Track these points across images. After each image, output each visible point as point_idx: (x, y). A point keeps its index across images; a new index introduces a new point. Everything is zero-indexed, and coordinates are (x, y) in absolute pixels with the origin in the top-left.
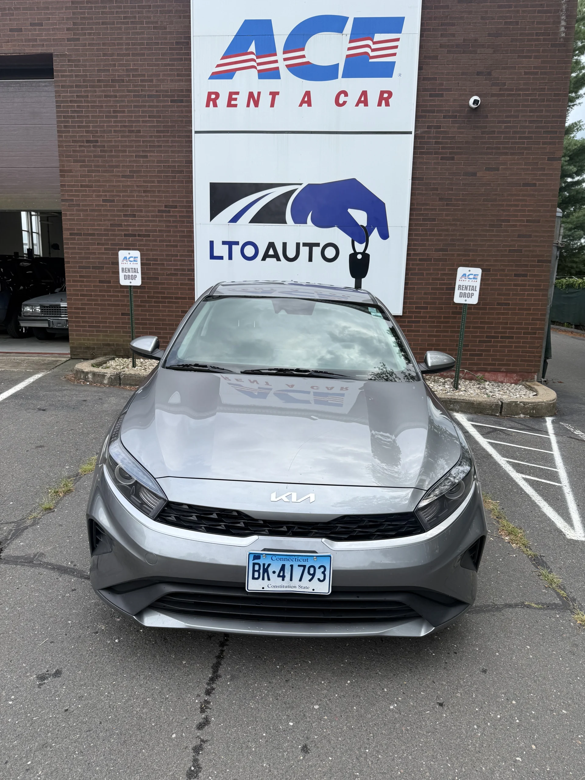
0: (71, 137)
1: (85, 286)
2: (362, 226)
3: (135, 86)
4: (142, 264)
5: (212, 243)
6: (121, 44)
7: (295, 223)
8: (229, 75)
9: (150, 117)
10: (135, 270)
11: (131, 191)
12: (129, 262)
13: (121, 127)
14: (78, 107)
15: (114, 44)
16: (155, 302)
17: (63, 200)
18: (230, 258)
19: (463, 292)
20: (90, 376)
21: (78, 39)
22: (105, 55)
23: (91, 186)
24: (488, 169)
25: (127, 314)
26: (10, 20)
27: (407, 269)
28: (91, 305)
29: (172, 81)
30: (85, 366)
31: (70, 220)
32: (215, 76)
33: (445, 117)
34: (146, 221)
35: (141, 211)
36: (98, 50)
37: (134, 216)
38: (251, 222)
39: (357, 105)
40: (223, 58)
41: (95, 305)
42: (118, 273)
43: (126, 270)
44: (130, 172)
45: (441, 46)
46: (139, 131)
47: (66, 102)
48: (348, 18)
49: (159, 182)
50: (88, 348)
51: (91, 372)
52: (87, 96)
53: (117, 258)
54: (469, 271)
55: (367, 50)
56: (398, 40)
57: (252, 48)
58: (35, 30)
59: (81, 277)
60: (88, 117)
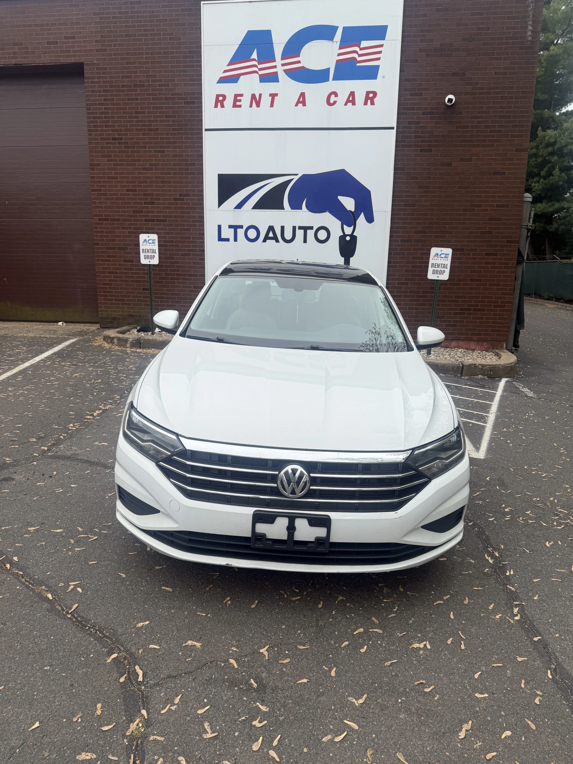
0: (100, 135)
1: (112, 265)
2: (350, 211)
3: (153, 90)
4: (159, 246)
5: (219, 227)
6: (142, 54)
7: (292, 209)
8: (234, 79)
9: (166, 117)
10: (153, 251)
11: (151, 182)
12: (148, 244)
13: (142, 126)
14: (105, 109)
15: (136, 54)
16: (172, 279)
17: (93, 190)
18: (236, 240)
19: (436, 269)
20: (115, 341)
21: (105, 50)
22: (128, 63)
23: (116, 178)
24: (462, 160)
25: (147, 289)
26: (48, 34)
27: (390, 249)
28: (117, 281)
29: (185, 85)
30: (112, 333)
31: (98, 207)
32: (222, 80)
33: (423, 114)
34: (163, 208)
35: (159, 199)
36: (122, 59)
37: (153, 203)
38: (252, 209)
39: (346, 104)
40: (228, 65)
41: (121, 281)
42: (139, 253)
43: (146, 251)
44: (150, 165)
45: (421, 51)
46: (157, 130)
47: (95, 104)
48: (338, 27)
49: (174, 173)
50: (114, 318)
51: (116, 337)
52: (113, 100)
53: (139, 240)
54: (441, 251)
55: (355, 55)
56: (382, 46)
57: (255, 55)
58: (69, 42)
59: (108, 256)
60: (113, 117)
